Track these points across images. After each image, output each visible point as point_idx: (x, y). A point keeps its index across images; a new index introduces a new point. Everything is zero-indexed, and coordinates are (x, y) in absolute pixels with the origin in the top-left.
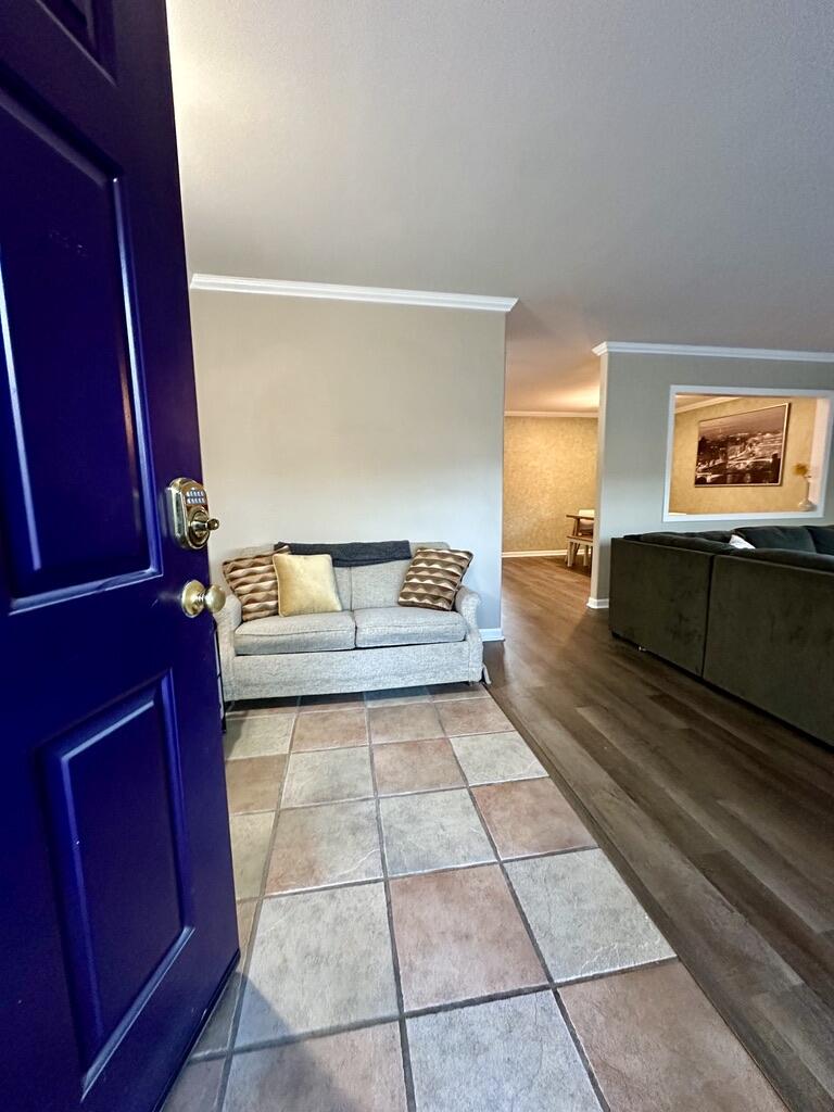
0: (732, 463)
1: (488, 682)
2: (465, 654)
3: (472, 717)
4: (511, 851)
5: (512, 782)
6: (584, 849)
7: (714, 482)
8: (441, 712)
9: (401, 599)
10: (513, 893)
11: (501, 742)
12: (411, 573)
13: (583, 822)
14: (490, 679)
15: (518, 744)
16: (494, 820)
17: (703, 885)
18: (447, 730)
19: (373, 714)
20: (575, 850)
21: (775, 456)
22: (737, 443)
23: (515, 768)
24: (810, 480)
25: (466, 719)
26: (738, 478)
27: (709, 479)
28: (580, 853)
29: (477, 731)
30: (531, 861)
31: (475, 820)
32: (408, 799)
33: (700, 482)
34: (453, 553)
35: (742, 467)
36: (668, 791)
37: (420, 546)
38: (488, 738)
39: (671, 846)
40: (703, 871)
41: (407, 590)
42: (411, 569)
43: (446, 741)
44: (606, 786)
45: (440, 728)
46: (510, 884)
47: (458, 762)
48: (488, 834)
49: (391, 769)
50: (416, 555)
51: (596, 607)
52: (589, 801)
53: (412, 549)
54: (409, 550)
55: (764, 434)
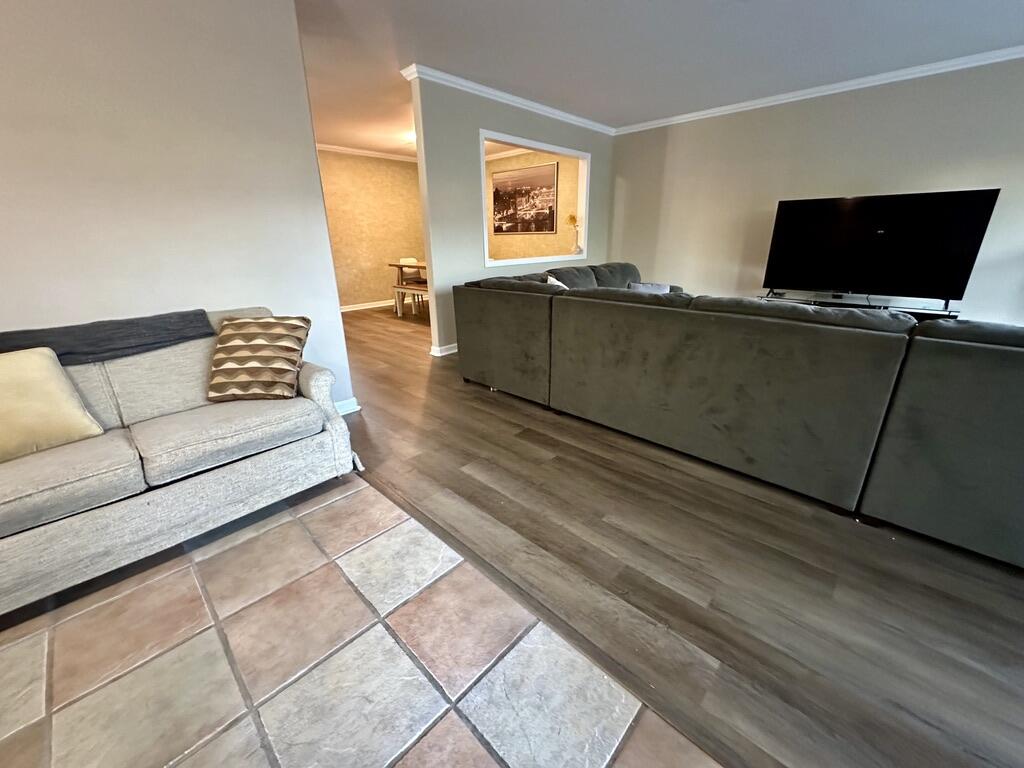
0: (521, 213)
1: (361, 468)
2: (328, 448)
3: (354, 519)
4: (458, 683)
5: (429, 587)
6: (527, 631)
7: (510, 230)
8: (312, 527)
9: (212, 394)
10: (481, 738)
11: (399, 540)
12: (221, 356)
13: (515, 599)
14: (364, 465)
15: (417, 534)
16: (427, 648)
17: (629, 611)
18: (328, 551)
19: (208, 571)
20: (520, 638)
21: (550, 208)
22: (523, 196)
23: (426, 567)
24: (578, 229)
25: (347, 526)
26: (526, 226)
27: (504, 227)
28: (526, 638)
29: (366, 536)
30: (484, 680)
31: (406, 662)
32: (304, 684)
33: (498, 230)
34: (281, 321)
35: (528, 217)
36: (566, 526)
37: (227, 315)
38: (382, 540)
39: (591, 584)
40: (622, 596)
41: (219, 379)
42: (218, 351)
43: (333, 566)
44: (519, 547)
45: (317, 552)
46: (474, 729)
47: (356, 591)
48: (427, 674)
49: (264, 646)
50: (224, 328)
51: (439, 355)
52: (510, 570)
53: (214, 321)
54: (208, 324)
55: (542, 188)
